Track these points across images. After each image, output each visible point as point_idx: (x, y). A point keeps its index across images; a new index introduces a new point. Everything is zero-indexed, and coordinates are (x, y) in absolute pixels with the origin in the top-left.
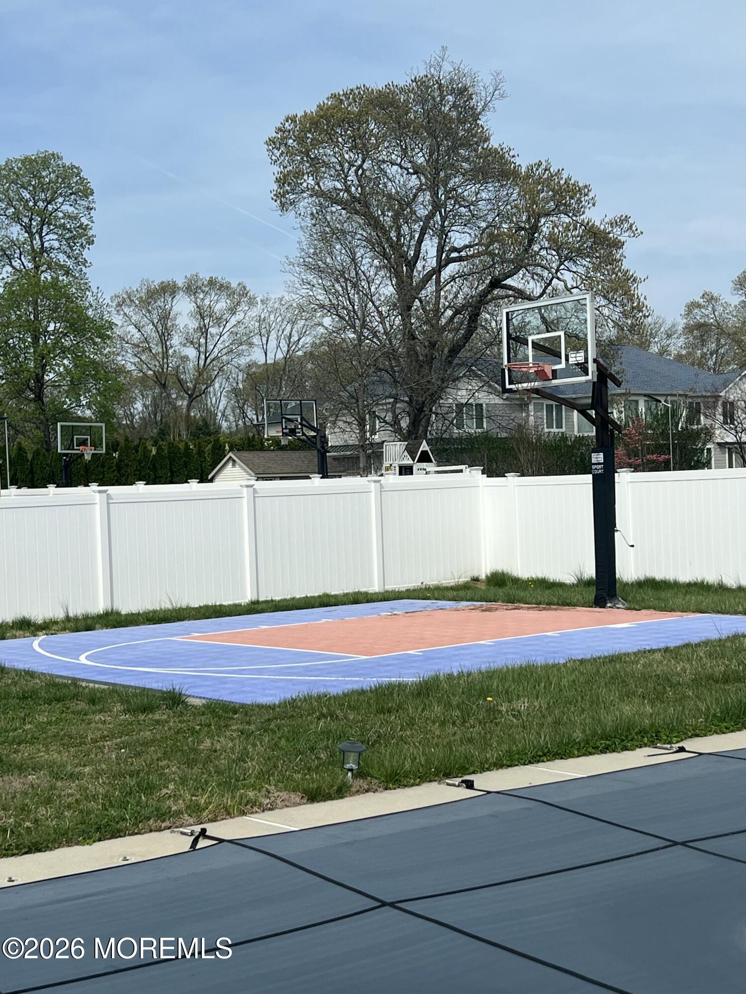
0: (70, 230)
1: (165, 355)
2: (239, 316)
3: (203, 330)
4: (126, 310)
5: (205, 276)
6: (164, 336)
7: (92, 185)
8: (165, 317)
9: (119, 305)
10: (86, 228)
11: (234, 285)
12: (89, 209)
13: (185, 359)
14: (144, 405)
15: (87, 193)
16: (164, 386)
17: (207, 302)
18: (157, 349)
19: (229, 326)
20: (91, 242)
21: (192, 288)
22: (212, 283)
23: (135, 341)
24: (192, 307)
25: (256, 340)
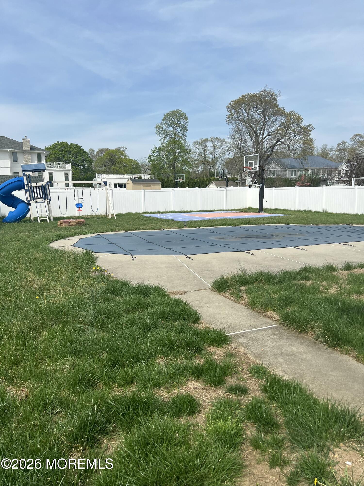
0: (182, 128)
1: (205, 156)
2: (223, 147)
3: (214, 151)
4: (196, 146)
5: (215, 137)
6: (205, 152)
7: (188, 118)
8: (205, 147)
9: (195, 144)
10: (186, 127)
11: (222, 139)
12: (187, 123)
13: (209, 157)
14: (201, 168)
15: (186, 119)
16: (204, 164)
17: (215, 144)
18: (203, 155)
19: (220, 149)
20: (187, 131)
21: (212, 140)
22: (216, 139)
23: (198, 153)
24: (212, 145)
25: (226, 153)
